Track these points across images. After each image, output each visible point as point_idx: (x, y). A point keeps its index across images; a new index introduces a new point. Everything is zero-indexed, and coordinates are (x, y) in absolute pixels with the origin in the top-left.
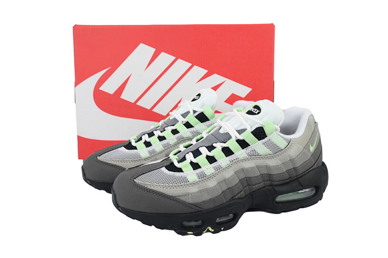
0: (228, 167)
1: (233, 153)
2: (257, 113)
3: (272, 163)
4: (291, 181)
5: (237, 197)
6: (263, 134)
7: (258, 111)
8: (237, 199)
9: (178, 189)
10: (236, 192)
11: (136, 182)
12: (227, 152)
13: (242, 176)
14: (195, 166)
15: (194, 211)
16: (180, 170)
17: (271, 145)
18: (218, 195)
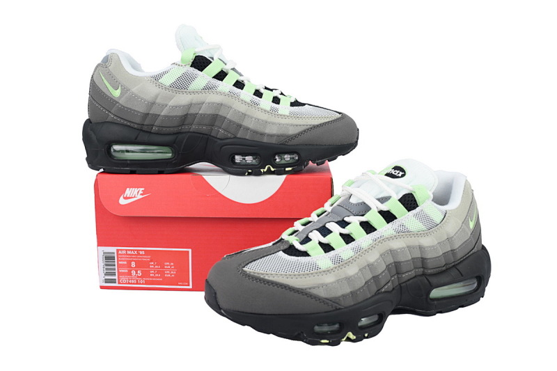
0: (372, 248)
1: (376, 230)
2: (400, 175)
3: (427, 242)
4: (447, 269)
5: (383, 290)
6: (413, 202)
7: (401, 173)
8: (385, 292)
9: (308, 278)
10: (383, 283)
11: (245, 272)
12: (368, 227)
13: (390, 260)
14: (327, 248)
15: (331, 309)
16: (305, 254)
17: (424, 218)
18: (361, 286)
